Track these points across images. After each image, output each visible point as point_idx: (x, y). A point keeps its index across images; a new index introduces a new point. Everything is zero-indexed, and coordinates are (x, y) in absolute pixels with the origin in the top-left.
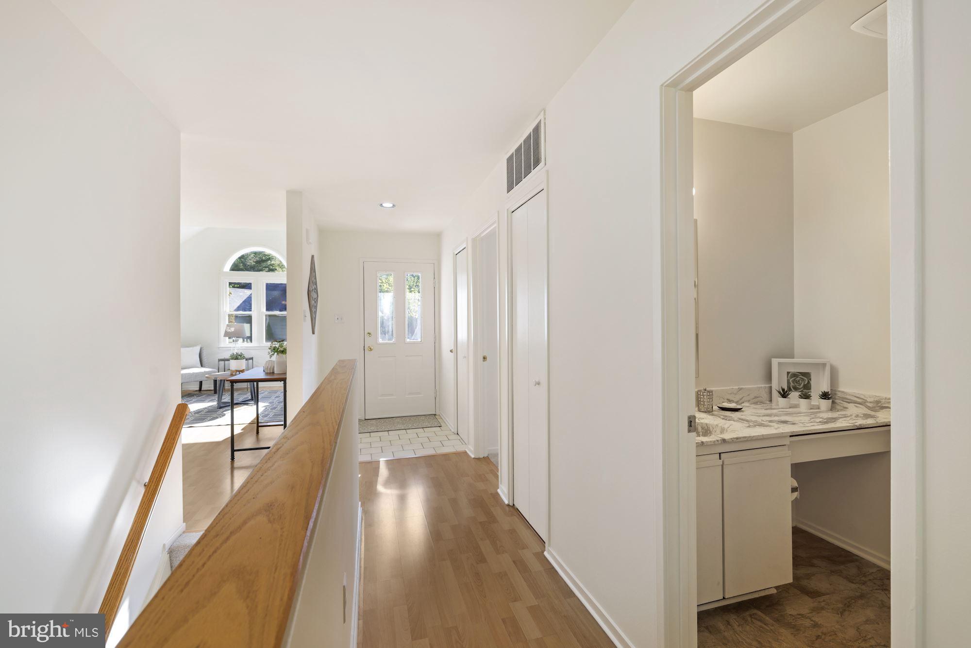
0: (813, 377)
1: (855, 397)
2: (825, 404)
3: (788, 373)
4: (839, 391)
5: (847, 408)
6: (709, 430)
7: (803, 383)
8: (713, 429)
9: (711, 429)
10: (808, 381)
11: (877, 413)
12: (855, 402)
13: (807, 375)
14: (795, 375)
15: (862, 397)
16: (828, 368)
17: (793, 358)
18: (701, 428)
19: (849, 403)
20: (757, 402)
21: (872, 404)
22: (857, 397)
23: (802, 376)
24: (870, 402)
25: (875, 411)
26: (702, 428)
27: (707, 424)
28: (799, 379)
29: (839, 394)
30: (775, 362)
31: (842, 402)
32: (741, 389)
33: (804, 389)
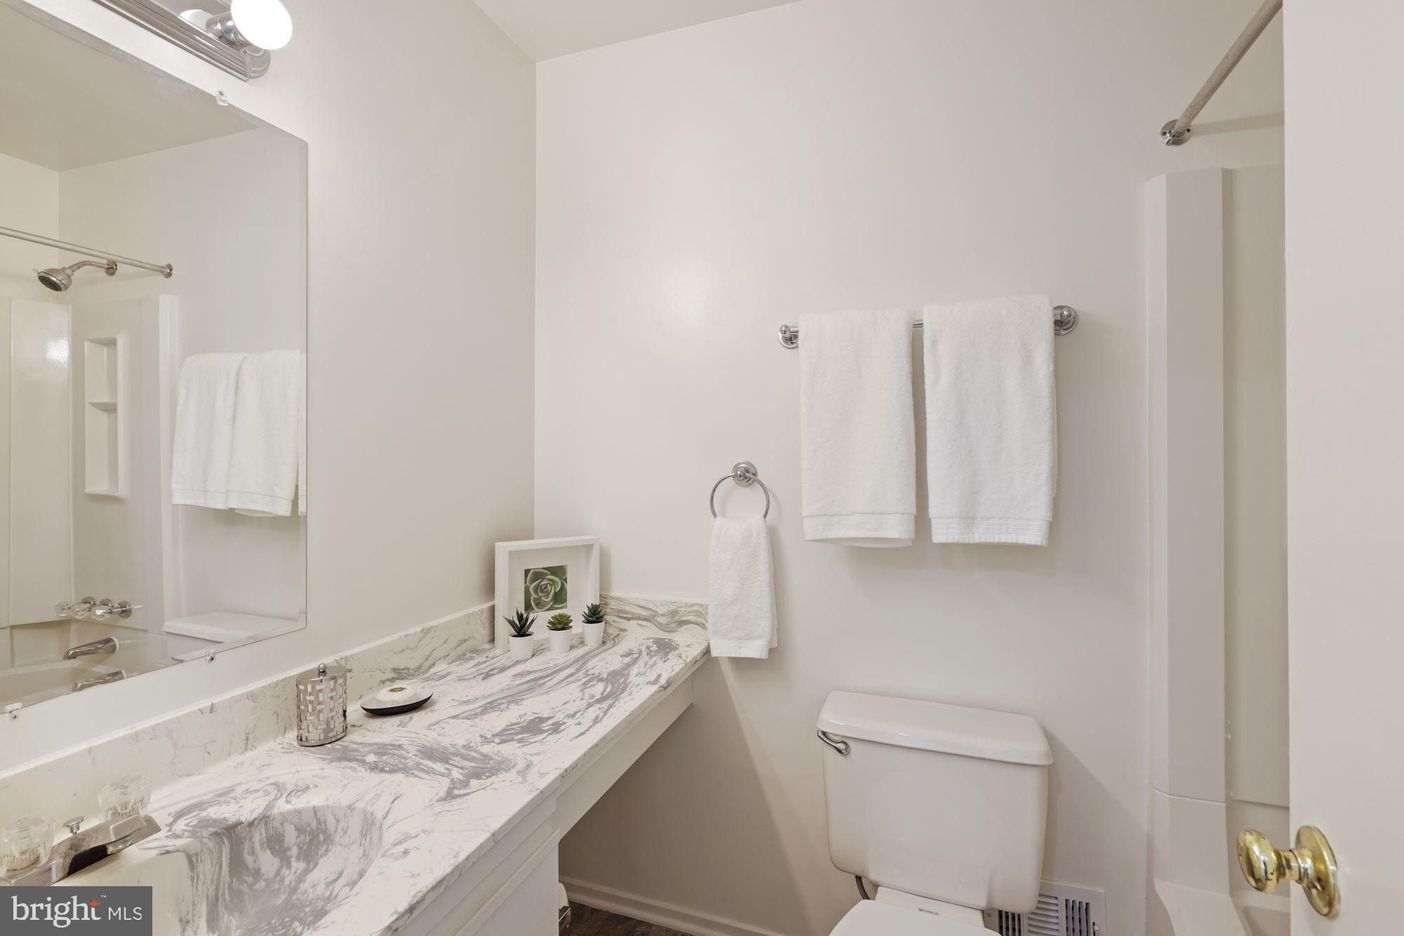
0: (569, 575)
1: (639, 606)
2: (595, 630)
3: (527, 572)
4: (612, 598)
5: (627, 630)
6: (325, 832)
7: (553, 589)
8: (338, 821)
9: (331, 825)
10: (563, 586)
11: (673, 634)
12: (638, 618)
13: (559, 571)
14: (538, 575)
15: (650, 606)
16: (595, 554)
17: (532, 538)
18: (297, 829)
19: (628, 619)
20: (464, 654)
21: (665, 618)
22: (643, 607)
23: (552, 575)
24: (663, 615)
25: (670, 631)
26: (300, 830)
27: (315, 811)
28: (545, 582)
29: (613, 605)
30: (503, 550)
31: (616, 619)
32: (430, 629)
33: (554, 603)
